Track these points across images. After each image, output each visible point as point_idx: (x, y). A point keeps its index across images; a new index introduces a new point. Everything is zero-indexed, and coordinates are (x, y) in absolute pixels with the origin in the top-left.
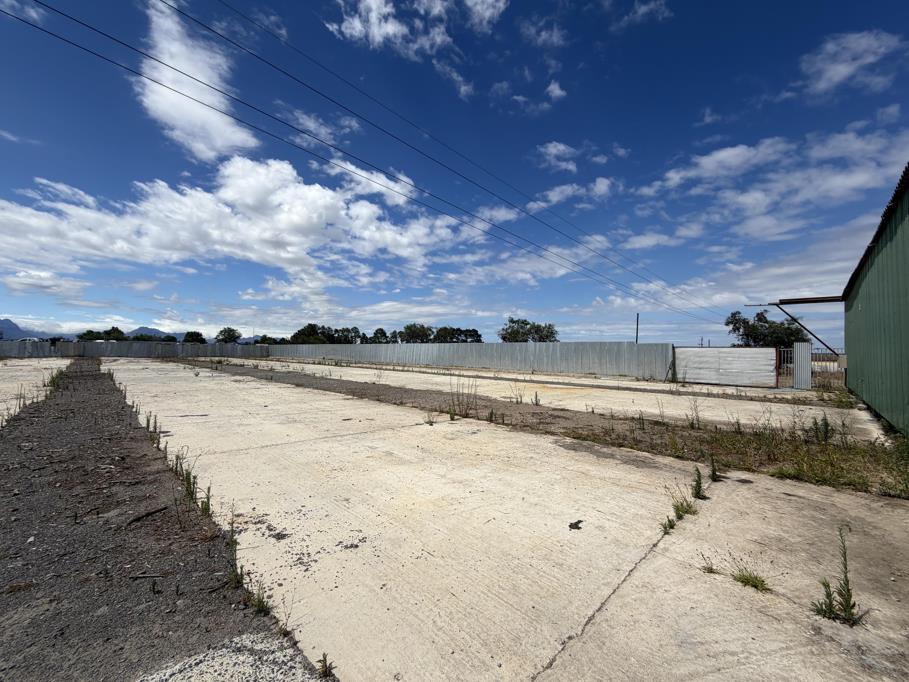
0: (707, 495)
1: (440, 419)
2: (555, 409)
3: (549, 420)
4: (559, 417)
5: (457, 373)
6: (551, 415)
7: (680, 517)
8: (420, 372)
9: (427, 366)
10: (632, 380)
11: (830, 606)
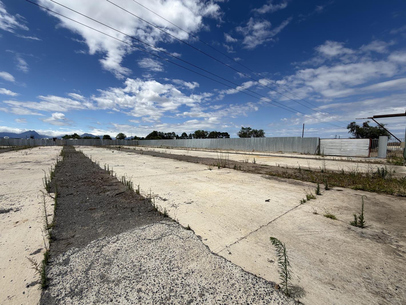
0: (321, 194)
1: (214, 168)
2: (262, 165)
3: (259, 169)
4: (264, 168)
5: (219, 151)
6: (261, 167)
7: (308, 200)
8: (203, 151)
9: (206, 149)
10: (299, 154)
11: (356, 222)
